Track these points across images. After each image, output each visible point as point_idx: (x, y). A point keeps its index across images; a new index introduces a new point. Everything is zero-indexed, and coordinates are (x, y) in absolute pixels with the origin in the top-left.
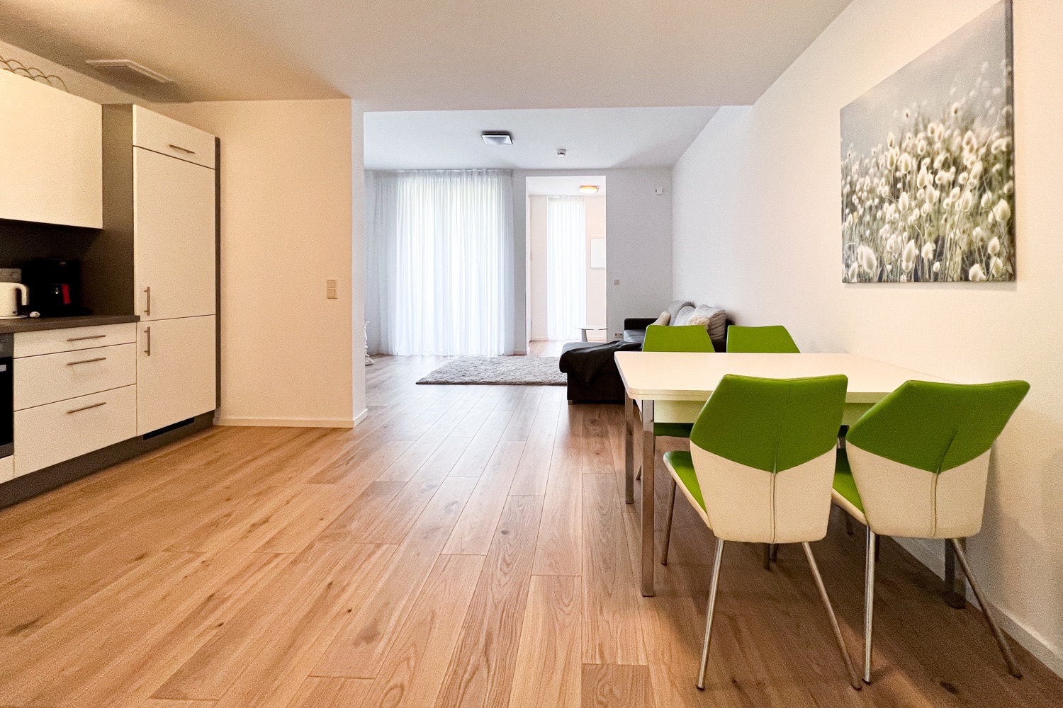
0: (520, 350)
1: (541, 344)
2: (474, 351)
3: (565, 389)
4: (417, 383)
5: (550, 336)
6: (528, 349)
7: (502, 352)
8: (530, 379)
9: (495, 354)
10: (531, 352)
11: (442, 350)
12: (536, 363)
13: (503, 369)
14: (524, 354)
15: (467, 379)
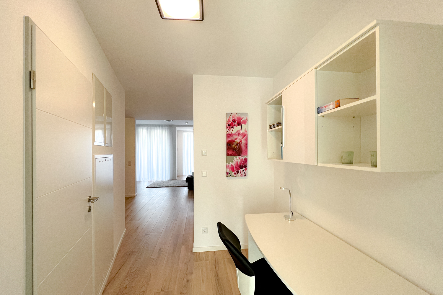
0: (175, 179)
1: (181, 177)
2: (160, 179)
3: (187, 188)
4: (146, 188)
5: (184, 174)
6: (177, 178)
7: (169, 179)
8: (178, 185)
9: (167, 180)
10: (178, 179)
11: (150, 179)
12: (180, 182)
13: (170, 184)
14: (176, 180)
15: (160, 186)
